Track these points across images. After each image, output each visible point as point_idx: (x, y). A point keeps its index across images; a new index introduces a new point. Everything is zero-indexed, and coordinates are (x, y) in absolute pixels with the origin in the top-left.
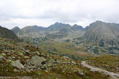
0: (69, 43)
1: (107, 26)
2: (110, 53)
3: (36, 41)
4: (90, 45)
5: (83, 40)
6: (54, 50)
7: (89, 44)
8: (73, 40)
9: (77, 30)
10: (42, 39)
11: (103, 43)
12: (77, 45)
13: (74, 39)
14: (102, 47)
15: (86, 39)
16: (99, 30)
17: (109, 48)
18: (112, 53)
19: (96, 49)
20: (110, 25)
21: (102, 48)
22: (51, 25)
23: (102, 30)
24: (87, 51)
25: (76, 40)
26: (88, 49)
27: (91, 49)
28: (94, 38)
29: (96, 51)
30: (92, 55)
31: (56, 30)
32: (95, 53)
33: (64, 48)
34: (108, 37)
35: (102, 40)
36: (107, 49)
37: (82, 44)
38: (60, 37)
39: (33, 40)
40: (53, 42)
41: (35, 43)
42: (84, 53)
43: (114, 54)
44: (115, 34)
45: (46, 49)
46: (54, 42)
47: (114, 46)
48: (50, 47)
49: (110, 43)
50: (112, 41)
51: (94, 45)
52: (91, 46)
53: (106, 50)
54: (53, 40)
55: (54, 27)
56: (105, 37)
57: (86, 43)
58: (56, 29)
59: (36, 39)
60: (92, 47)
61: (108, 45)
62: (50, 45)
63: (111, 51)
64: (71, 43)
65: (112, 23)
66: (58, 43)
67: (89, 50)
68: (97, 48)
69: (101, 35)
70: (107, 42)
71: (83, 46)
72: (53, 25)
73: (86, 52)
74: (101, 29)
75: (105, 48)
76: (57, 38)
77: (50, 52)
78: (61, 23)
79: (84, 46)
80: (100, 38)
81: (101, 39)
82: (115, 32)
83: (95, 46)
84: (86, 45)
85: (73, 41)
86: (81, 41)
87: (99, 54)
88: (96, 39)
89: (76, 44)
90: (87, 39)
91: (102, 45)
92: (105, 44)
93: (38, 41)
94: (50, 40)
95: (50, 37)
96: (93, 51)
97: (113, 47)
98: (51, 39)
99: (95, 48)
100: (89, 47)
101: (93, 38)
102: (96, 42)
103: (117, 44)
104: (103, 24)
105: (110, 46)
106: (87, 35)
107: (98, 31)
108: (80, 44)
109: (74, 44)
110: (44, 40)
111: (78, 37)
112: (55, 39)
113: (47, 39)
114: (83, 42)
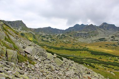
0: (107, 42)
3: (48, 38)
9: (108, 29)
10: (57, 37)
39: (42, 37)
41: (44, 41)
48: (73, 46)
59: (47, 37)
66: (84, 43)
72: (72, 27)
76: (81, 37)
78: (82, 25)
93: (50, 39)
95: (71, 36)
110: (61, 38)
112: (79, 38)
113: (65, 37)
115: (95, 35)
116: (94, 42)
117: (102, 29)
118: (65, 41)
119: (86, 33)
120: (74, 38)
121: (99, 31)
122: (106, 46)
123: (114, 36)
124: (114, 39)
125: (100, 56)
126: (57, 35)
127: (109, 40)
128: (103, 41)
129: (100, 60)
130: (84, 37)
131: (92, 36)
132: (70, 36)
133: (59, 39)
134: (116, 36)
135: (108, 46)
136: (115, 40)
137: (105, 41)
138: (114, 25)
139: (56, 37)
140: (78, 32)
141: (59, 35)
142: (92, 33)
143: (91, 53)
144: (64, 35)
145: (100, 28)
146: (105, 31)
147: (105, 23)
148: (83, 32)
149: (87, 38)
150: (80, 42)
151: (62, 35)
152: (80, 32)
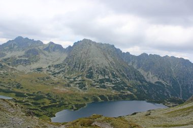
0: (42, 73)
1: (98, 47)
2: (101, 87)
4: (73, 75)
5: (64, 69)
6: (18, 87)
8: (48, 69)
9: (54, 51)
11: (92, 73)
12: (55, 76)
13: (49, 67)
14: (90, 78)
16: (87, 54)
17: (100, 80)
18: (104, 87)
19: (82, 83)
20: (102, 47)
21: (91, 80)
23: (90, 54)
24: (69, 86)
25: (52, 69)
26: (71, 82)
27: (75, 82)
28: (80, 65)
29: (82, 85)
30: (77, 92)
31: (19, 50)
32: (80, 88)
33: (34, 82)
34: (98, 65)
35: (91, 69)
36: (98, 82)
37: (61, 75)
38: (27, 62)
40: (13, 72)
42: (65, 89)
43: (105, 88)
44: (108, 59)
45: (2, 86)
46: (16, 73)
47: (107, 77)
48: (10, 81)
49: (101, 73)
50: (104, 71)
51: (79, 76)
53: (96, 83)
54: (15, 68)
55: (14, 45)
56: (95, 64)
57: (68, 73)
58: (17, 48)
60: (76, 79)
61: (98, 76)
62: (9, 78)
63: (103, 84)
64: (45, 72)
65: (105, 44)
66: (22, 73)
67: (72, 85)
68: (84, 80)
69: (89, 61)
70: (97, 72)
71: (63, 78)
73: (68, 88)
74: (90, 52)
75: (94, 80)
76: (21, 64)
77: (11, 90)
79: (65, 78)
80: (88, 65)
81: (89, 67)
82: (108, 56)
83: (80, 78)
84: (68, 77)
85: (48, 71)
86: (61, 70)
87: (86, 89)
88: (83, 67)
89: (53, 75)
90: (69, 67)
91: (90, 76)
92: (95, 75)
94: (8, 68)
95: (9, 64)
96: (78, 85)
97: (104, 79)
98: (11, 67)
99: (80, 81)
100: (72, 80)
101: (78, 66)
102: (83, 71)
103: (110, 74)
104: (93, 45)
105: (101, 77)
106: (70, 60)
107: (85, 55)
108: (59, 75)
109: (50, 74)
111: (55, 64)
112: (17, 66)
113: (2, 67)
114: (62, 71)
116: (32, 71)
118: (2, 72)
119: (27, 59)
120: (13, 66)
128: (38, 72)
130: (24, 64)
134: (52, 66)
135: (38, 80)
136: (50, 71)
137: (41, 71)
140: (18, 58)
142: (33, 58)
145: (43, 51)
147: (52, 43)
148: (23, 58)
149: (27, 65)
150: (18, 71)
152: (20, 59)
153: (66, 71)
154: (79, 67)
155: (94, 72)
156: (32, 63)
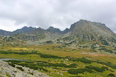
7: (85, 44)
8: (57, 41)
12: (69, 46)
14: (107, 45)
15: (77, 39)
16: (89, 28)
22: (18, 30)
24: (95, 51)
28: (88, 36)
30: (111, 56)
34: (105, 35)
35: (101, 38)
38: (35, 38)
49: (113, 41)
52: (93, 45)
54: (24, 42)
56: (102, 35)
61: (112, 43)
64: (56, 44)
66: (33, 46)
69: (95, 33)
71: (78, 47)
72: (20, 29)
74: (91, 27)
78: (31, 27)
79: (80, 47)
80: (96, 35)
83: (98, 45)
84: (82, 46)
85: (58, 43)
86: (71, 41)
88: (92, 37)
89: (66, 45)
90: (79, 38)
94: (19, 41)
102: (95, 40)
104: (90, 23)
108: (72, 45)
113: (13, 39)
114: (74, 41)
115: (43, 38)
116: (42, 44)
117: (49, 33)
118: (12, 43)
119: (34, 35)
120: (23, 40)
121: (46, 34)
122: (53, 48)
123: (59, 39)
124: (59, 41)
125: (49, 59)
126: (3, 37)
127: (55, 42)
128: (50, 44)
129: (49, 62)
130: (33, 40)
131: (40, 39)
132: (18, 39)
133: (5, 41)
134: (61, 39)
135: (54, 48)
136: (60, 43)
137: (52, 43)
138: (59, 29)
139: (2, 39)
140: (27, 35)
141: (6, 37)
142: (40, 36)
143: (41, 56)
144: (12, 38)
145: (47, 32)
146: (52, 34)
147: (52, 27)
148: (31, 35)
149: (35, 40)
150: (28, 44)
151: (9, 38)
152: (28, 35)
153: (78, 42)
154: (89, 38)
155: (107, 41)
156: (39, 39)
